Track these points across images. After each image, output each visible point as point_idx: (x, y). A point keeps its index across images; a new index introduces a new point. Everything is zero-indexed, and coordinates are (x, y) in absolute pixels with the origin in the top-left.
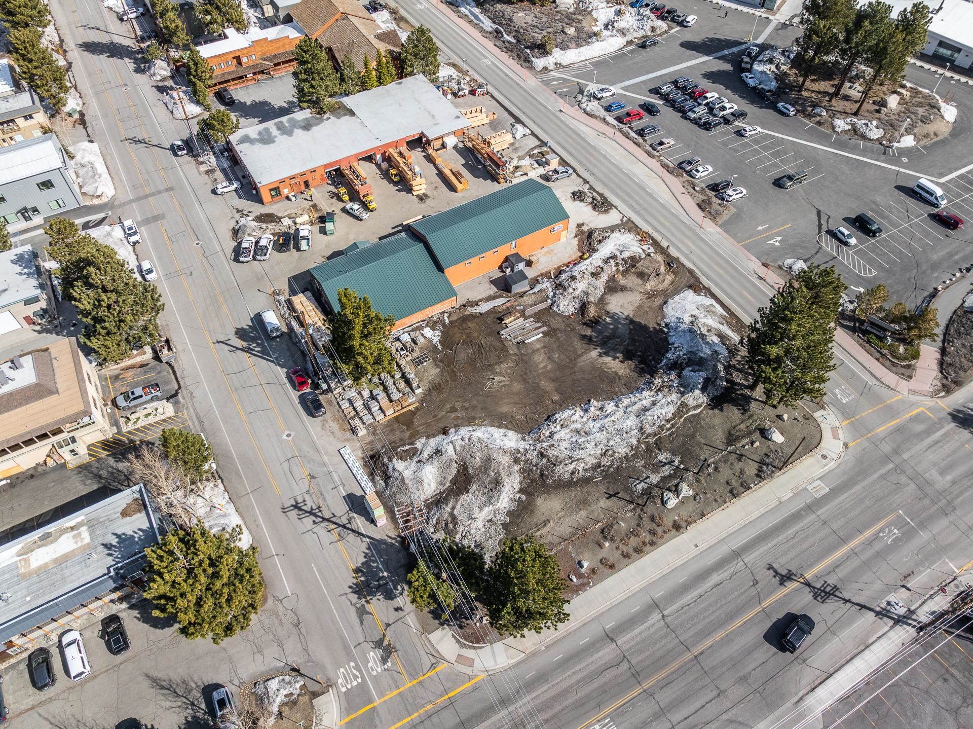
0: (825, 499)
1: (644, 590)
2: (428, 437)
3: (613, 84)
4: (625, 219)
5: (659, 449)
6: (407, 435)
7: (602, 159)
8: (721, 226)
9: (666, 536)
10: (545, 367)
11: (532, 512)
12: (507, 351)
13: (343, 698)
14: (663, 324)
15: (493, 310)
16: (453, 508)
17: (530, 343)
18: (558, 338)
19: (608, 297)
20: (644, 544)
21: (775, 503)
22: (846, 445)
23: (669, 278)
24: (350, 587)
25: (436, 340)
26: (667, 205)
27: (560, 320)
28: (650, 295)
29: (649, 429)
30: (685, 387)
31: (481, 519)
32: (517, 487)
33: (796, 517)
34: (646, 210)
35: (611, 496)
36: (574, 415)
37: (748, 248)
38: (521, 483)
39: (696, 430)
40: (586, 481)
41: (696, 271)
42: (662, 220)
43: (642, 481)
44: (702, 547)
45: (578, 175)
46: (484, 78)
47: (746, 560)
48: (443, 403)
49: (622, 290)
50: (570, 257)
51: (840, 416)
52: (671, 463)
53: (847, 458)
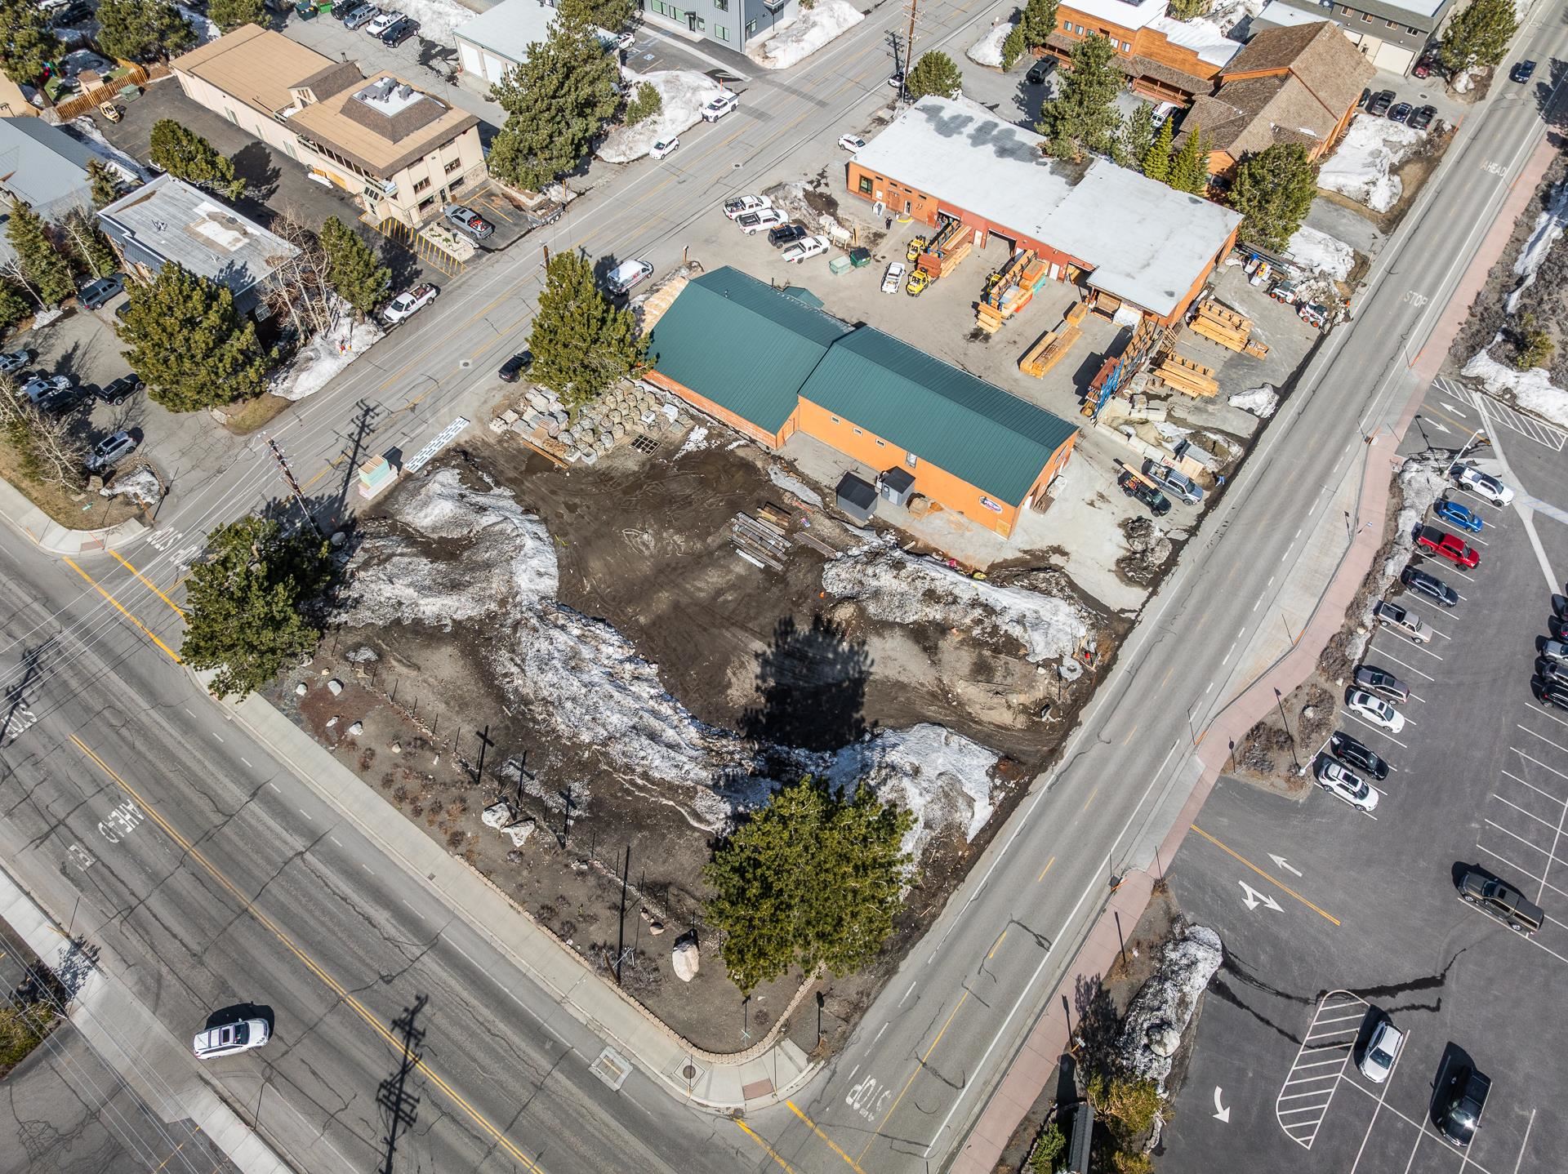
1: (340, 820)
2: (513, 497)
4: (1132, 616)
5: (591, 782)
6: (512, 474)
7: (1277, 537)
8: (1220, 779)
9: (435, 828)
10: (700, 589)
11: (428, 646)
12: (709, 534)
14: (877, 731)
15: (778, 492)
16: (402, 555)
17: (740, 558)
18: (767, 590)
19: (898, 632)
20: (414, 800)
21: (556, 992)
22: (737, 1115)
23: (1005, 717)
24: (275, 499)
25: (690, 447)
26: (1219, 677)
27: (810, 578)
28: (942, 695)
29: (615, 750)
30: (729, 787)
31: (396, 592)
32: (458, 616)
33: (536, 1034)
34: (1180, 639)
35: (484, 737)
36: (612, 647)
37: (1191, 843)
38: (470, 618)
39: (652, 829)
40: (500, 697)
41: (1062, 764)
42: (1171, 672)
43: (521, 770)
44: (432, 886)
45: (1201, 517)
46: (1364, 312)
47: (425, 958)
48: (580, 493)
49: (925, 649)
50: (967, 558)
51: (807, 1095)
52: (572, 804)
53: (707, 1119)
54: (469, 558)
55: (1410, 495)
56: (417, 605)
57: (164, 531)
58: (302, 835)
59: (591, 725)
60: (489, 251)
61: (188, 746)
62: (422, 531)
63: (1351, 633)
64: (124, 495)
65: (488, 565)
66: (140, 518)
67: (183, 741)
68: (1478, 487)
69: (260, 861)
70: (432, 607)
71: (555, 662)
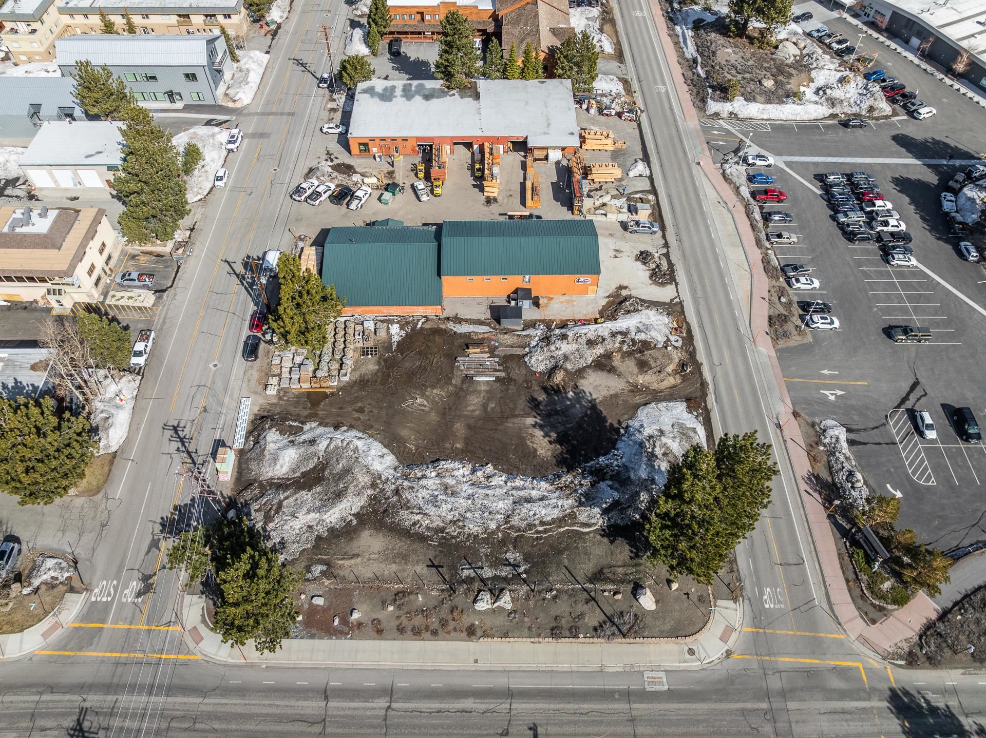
0: (655, 696)
1: (393, 672)
2: (320, 425)
3: (778, 153)
4: (677, 300)
5: (515, 547)
6: (306, 413)
7: (702, 229)
8: (776, 351)
9: (453, 634)
10: (473, 411)
11: (352, 539)
12: (451, 379)
13: (88, 605)
14: (624, 425)
15: (467, 336)
16: (286, 498)
17: (479, 382)
18: (507, 390)
19: (590, 371)
20: (427, 628)
21: (595, 667)
22: (729, 653)
23: (671, 381)
24: (162, 518)
25: (396, 339)
26: (735, 305)
27: (524, 372)
28: (635, 389)
29: (515, 521)
30: (588, 499)
31: (302, 522)
32: (355, 510)
33: (606, 695)
34: (706, 298)
35: (433, 566)
36: (461, 471)
37: (790, 387)
38: (362, 507)
39: (567, 548)
40: (422, 538)
41: (711, 387)
42: (716, 316)
43: (472, 568)
44: (480, 666)
45: (664, 236)
46: (646, 104)
47: (514, 706)
48: (357, 399)
49: (609, 371)
50: (585, 315)
51: (748, 618)
52: (516, 566)
53: (718, 667)
54: (330, 474)
55: (735, 179)
56: (323, 521)
57: (100, 587)
58: (379, 697)
59: (491, 517)
60: (164, 291)
61: (254, 702)
62: (286, 476)
63: (767, 254)
64: (45, 583)
65: (347, 471)
66: (72, 590)
67: (247, 702)
68: (758, 162)
69: (368, 731)
70: (334, 516)
71: (440, 497)
